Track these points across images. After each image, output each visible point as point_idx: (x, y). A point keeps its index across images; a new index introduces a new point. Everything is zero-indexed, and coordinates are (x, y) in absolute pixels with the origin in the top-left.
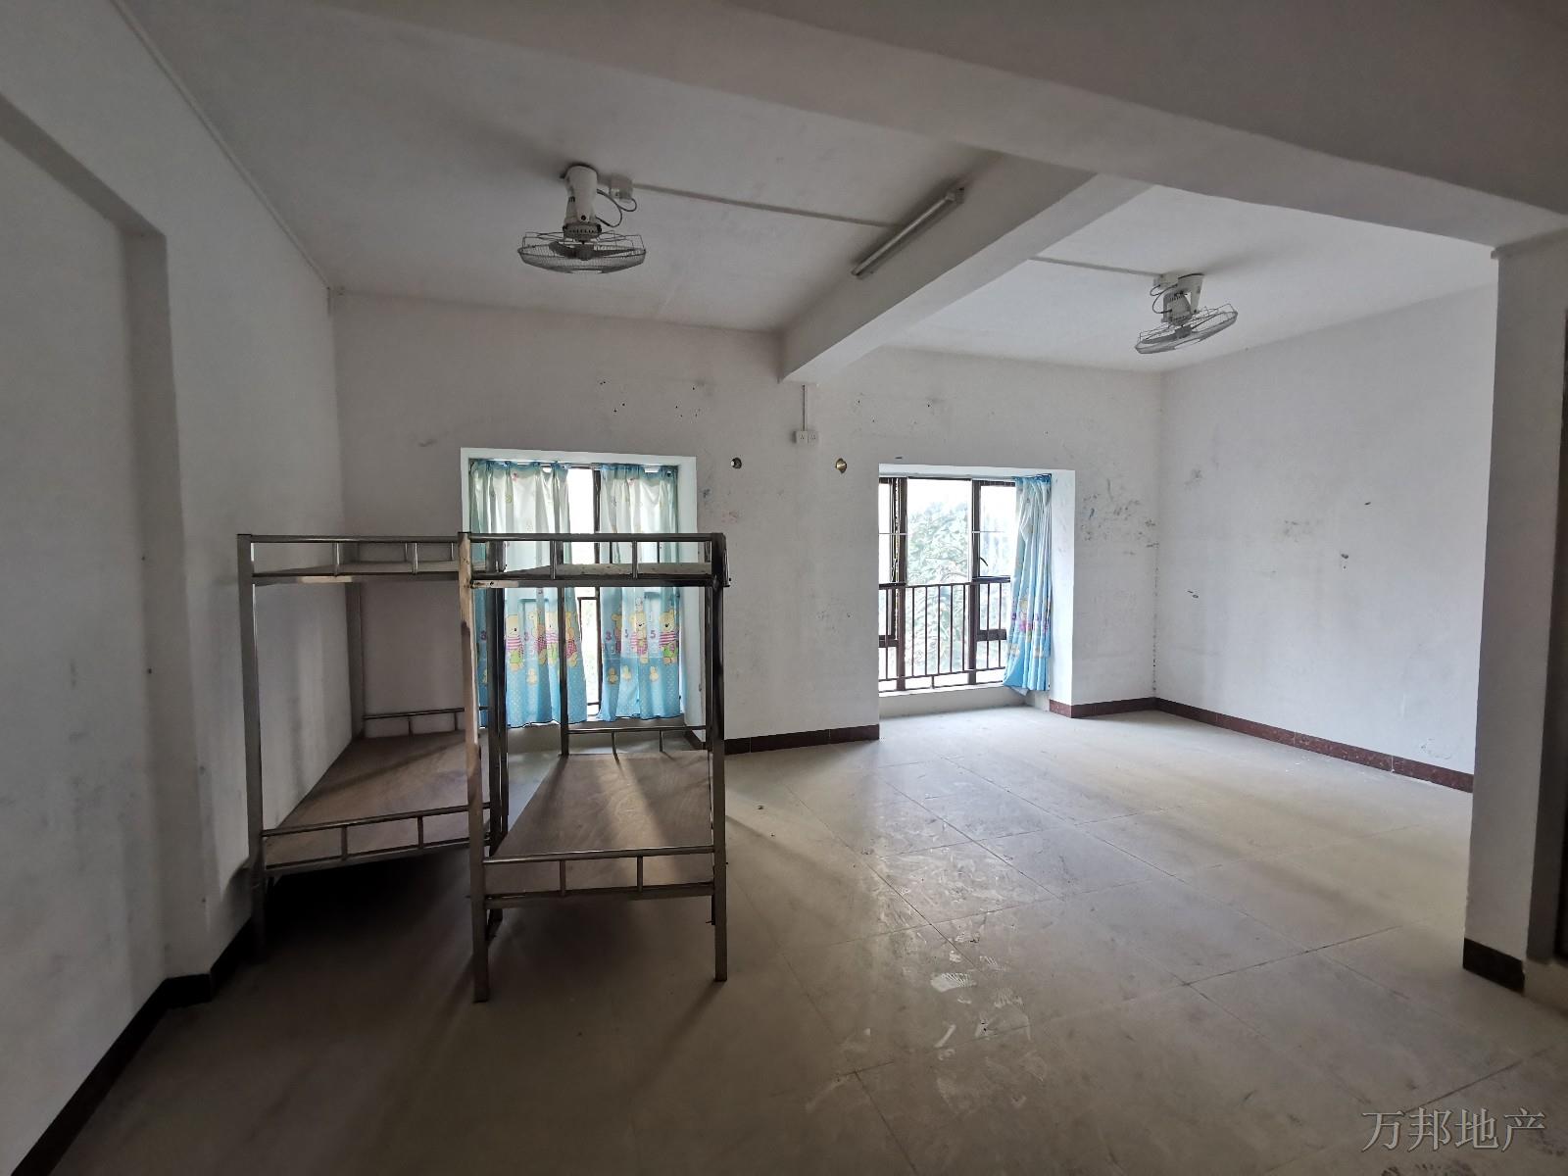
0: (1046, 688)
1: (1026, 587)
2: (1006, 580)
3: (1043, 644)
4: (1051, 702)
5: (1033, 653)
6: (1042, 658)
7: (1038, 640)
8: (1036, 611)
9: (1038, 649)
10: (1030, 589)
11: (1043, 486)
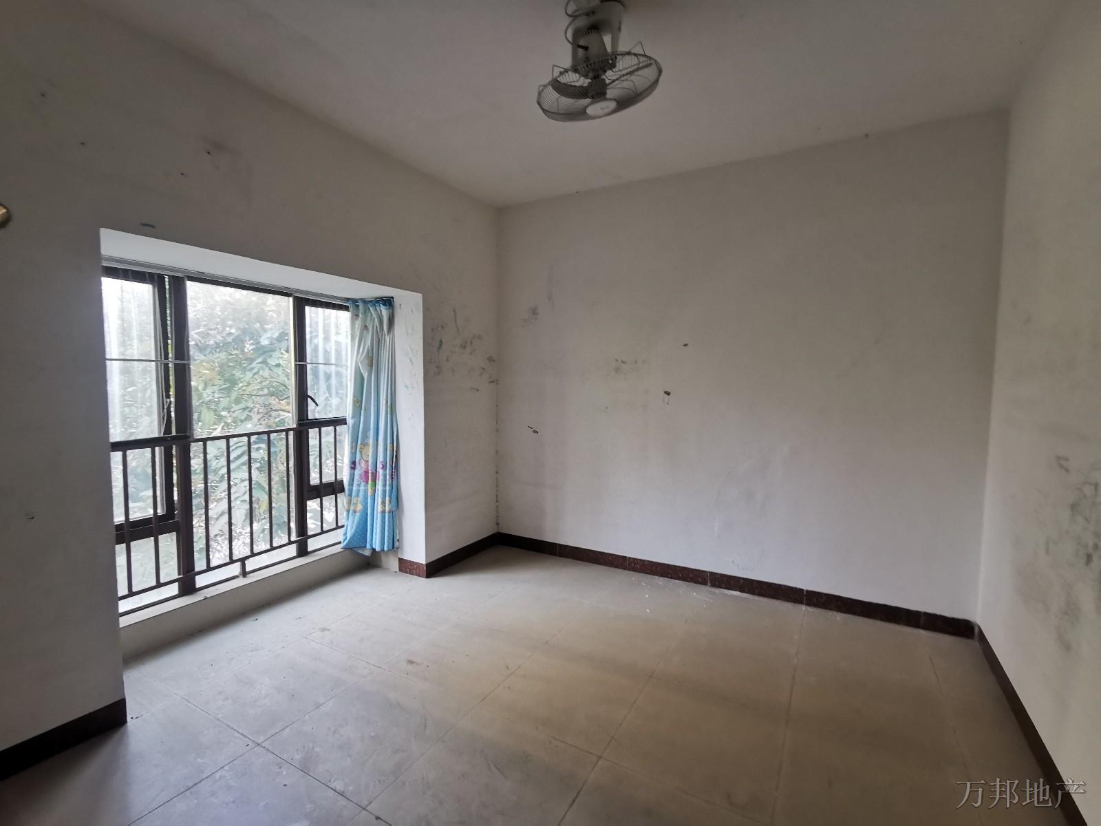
0: (395, 545)
1: (366, 429)
2: (342, 421)
3: (390, 497)
4: (400, 560)
5: (379, 508)
6: (389, 512)
7: (384, 491)
8: (380, 458)
9: (384, 503)
10: (372, 433)
11: (384, 312)
